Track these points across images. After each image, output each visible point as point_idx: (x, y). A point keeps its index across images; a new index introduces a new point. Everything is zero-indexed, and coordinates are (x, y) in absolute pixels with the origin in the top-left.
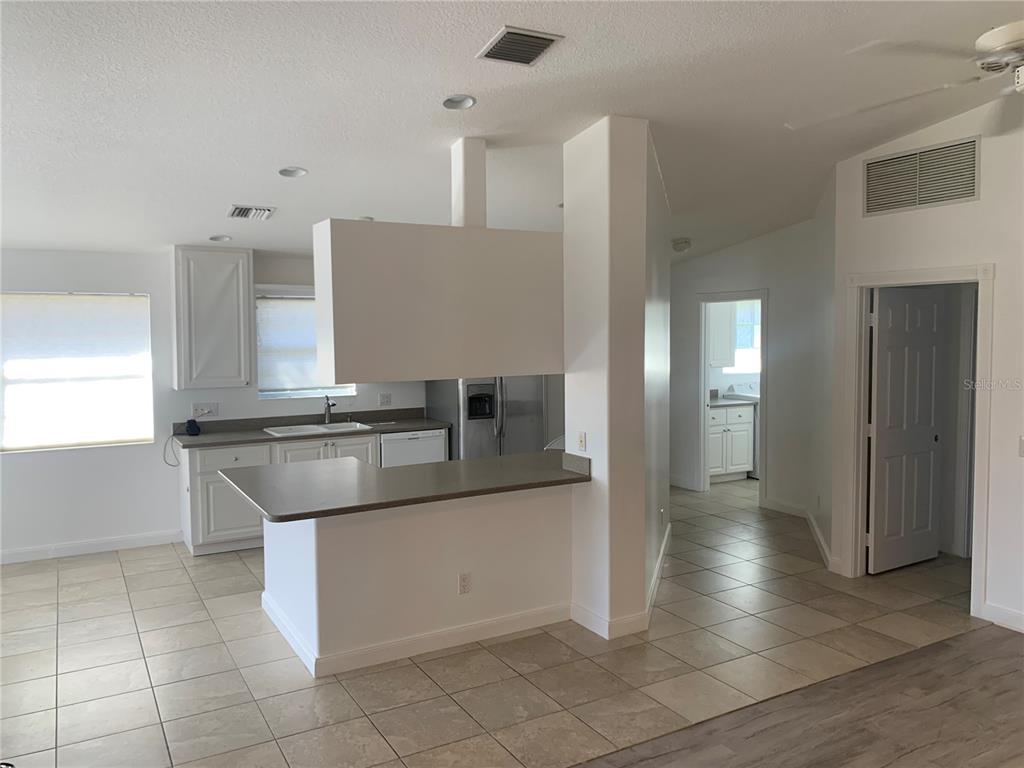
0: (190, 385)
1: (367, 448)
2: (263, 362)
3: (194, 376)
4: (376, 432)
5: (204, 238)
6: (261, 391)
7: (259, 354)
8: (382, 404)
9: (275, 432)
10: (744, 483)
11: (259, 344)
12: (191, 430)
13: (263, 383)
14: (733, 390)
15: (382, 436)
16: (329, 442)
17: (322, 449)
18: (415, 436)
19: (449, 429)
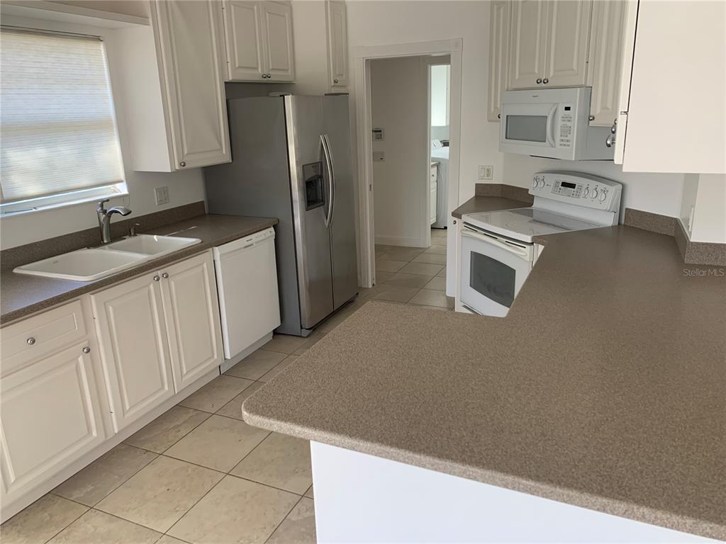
4: (211, 245)
8: (160, 203)
15: (216, 249)
16: (159, 273)
17: (151, 286)
18: (250, 243)
19: (274, 226)
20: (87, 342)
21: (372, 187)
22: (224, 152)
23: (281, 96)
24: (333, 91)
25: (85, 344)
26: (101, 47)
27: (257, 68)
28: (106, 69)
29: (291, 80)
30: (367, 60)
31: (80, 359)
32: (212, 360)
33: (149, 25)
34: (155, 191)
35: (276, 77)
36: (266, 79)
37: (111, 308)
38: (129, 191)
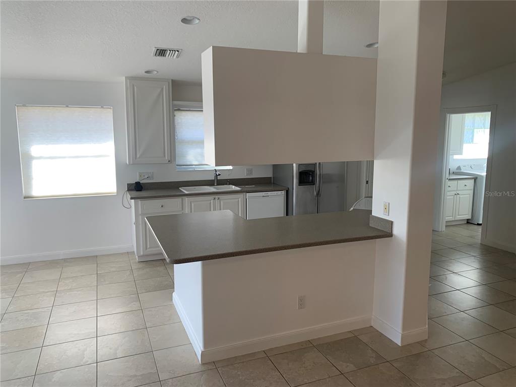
0: (135, 161)
1: (238, 201)
2: (179, 148)
3: (138, 156)
4: (244, 192)
5: (141, 72)
6: (178, 165)
7: (176, 144)
8: (247, 175)
9: (185, 190)
10: (465, 226)
11: (176, 138)
12: (137, 188)
13: (179, 161)
14: (461, 169)
15: (247, 194)
17: (212, 201)
18: (266, 195)
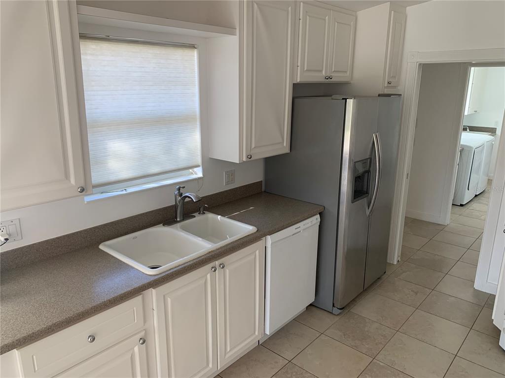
8: (227, 183)
15: (269, 237)
16: (217, 263)
17: (209, 276)
18: (298, 230)
19: (320, 214)
20: (144, 332)
21: (409, 175)
22: (285, 144)
23: (343, 99)
24: (386, 91)
25: (142, 335)
26: (195, 54)
27: (321, 71)
28: (196, 72)
29: (348, 80)
30: (420, 64)
31: (136, 349)
32: (254, 336)
33: (236, 35)
34: (224, 173)
35: (337, 78)
36: (327, 80)
37: (169, 300)
38: (203, 175)
